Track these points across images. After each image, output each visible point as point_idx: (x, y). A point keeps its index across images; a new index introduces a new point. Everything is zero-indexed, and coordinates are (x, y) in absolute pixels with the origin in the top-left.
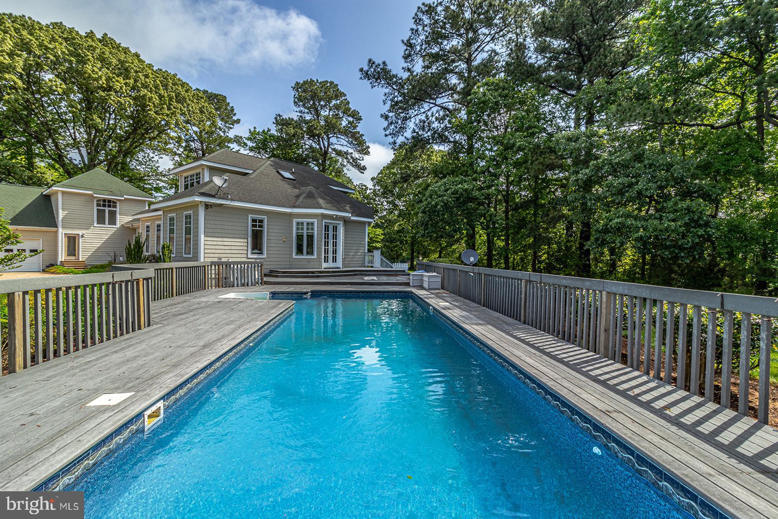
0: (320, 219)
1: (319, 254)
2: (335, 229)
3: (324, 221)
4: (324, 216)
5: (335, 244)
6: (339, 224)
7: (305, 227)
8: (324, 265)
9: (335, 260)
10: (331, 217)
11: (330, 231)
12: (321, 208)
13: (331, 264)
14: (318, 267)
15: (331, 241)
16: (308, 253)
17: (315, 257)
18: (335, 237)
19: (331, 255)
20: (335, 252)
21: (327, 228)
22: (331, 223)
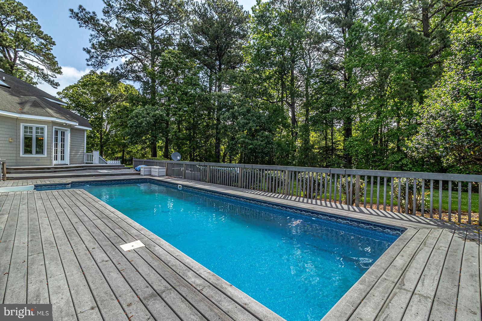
0: (51, 125)
1: (50, 153)
2: (63, 134)
3: (54, 127)
4: (54, 123)
5: (63, 146)
6: (66, 130)
7: (34, 131)
8: (55, 162)
9: (63, 158)
10: (61, 125)
11: (59, 135)
12: (52, 116)
13: (59, 161)
14: (49, 164)
15: (59, 144)
16: (37, 153)
17: (46, 156)
18: (63, 140)
19: (59, 155)
20: (63, 152)
21: (56, 132)
22: (59, 129)
